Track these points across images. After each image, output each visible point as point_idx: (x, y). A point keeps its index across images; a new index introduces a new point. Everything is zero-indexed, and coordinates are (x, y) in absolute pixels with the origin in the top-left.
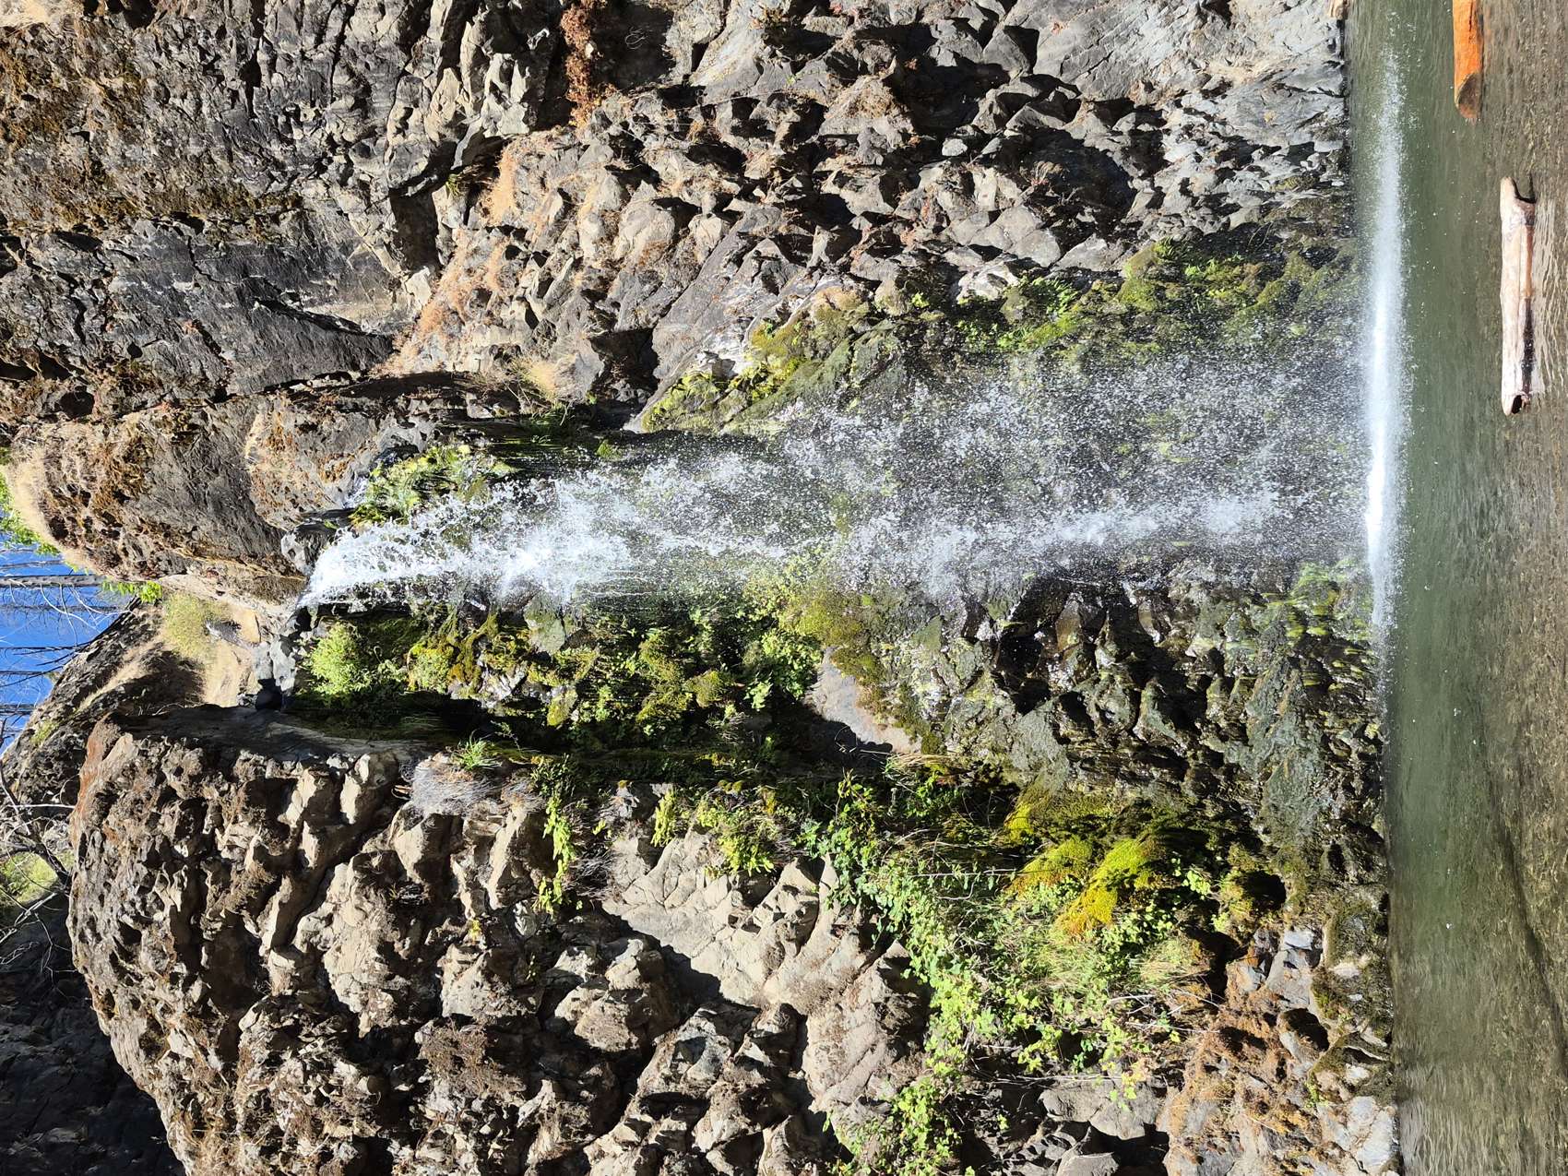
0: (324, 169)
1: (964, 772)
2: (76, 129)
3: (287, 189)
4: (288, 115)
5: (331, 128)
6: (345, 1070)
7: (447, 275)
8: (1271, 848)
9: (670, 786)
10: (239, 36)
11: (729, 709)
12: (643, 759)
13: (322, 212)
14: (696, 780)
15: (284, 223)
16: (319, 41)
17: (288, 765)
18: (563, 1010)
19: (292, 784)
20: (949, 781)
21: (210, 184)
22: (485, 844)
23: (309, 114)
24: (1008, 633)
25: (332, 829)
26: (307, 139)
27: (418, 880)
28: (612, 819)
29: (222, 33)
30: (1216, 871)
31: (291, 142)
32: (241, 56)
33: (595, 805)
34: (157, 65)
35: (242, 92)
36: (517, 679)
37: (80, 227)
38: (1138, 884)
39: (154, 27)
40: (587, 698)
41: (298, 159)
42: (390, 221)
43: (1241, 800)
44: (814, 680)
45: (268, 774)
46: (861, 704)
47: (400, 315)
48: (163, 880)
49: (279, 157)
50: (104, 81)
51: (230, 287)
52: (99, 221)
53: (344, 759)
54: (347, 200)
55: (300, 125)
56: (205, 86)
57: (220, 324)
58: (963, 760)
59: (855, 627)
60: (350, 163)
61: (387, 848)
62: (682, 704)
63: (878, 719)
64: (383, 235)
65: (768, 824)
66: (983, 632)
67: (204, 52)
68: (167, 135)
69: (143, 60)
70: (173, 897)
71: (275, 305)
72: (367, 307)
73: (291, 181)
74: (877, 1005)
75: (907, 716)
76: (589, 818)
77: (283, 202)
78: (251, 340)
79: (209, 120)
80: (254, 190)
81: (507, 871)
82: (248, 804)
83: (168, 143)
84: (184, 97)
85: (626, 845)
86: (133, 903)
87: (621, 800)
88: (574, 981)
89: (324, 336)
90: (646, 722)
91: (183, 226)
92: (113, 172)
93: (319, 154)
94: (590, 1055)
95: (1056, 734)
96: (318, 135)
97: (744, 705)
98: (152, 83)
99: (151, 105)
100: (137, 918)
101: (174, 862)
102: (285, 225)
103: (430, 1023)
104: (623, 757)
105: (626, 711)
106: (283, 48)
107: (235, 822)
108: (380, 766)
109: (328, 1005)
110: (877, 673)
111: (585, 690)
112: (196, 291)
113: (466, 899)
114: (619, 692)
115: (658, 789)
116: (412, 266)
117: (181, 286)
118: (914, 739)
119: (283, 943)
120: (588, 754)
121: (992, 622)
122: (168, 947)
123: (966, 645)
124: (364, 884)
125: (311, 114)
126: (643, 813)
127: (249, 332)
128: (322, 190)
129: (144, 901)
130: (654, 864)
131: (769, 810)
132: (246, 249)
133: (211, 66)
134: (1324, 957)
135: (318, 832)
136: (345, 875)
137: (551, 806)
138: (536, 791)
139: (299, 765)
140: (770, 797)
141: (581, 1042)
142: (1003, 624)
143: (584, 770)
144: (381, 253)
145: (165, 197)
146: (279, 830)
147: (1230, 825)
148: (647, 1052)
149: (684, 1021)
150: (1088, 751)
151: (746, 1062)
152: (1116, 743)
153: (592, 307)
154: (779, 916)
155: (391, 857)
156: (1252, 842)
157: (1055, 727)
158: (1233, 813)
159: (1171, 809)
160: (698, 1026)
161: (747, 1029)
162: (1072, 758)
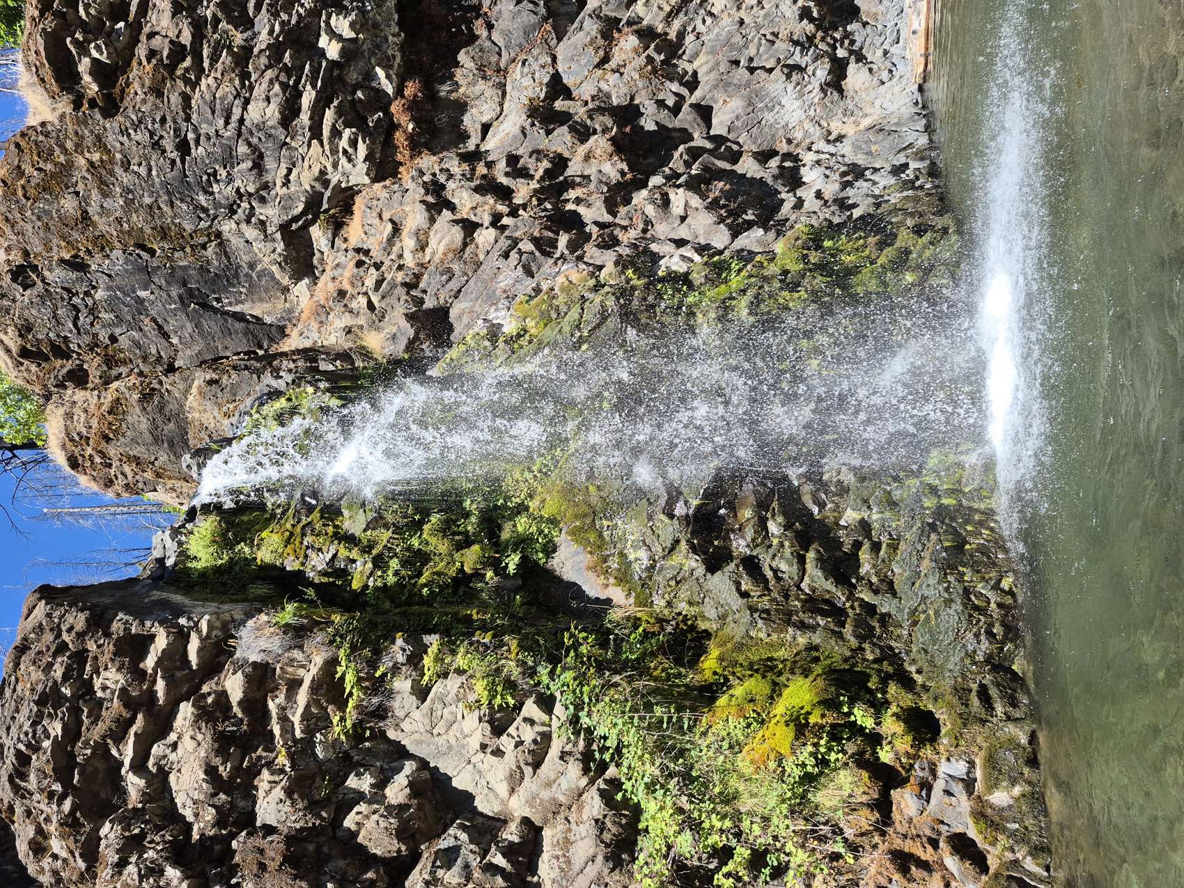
0: (235, 212)
1: (668, 622)
2: (71, 190)
3: (210, 226)
4: (209, 175)
5: (238, 183)
6: (172, 874)
7: (321, 283)
8: (923, 686)
9: (437, 636)
10: (175, 122)
11: (490, 574)
12: (419, 615)
13: (235, 242)
14: (458, 631)
15: (210, 249)
16: (227, 123)
17: (148, 624)
18: (349, 822)
19: (152, 638)
20: (656, 629)
21: (159, 223)
22: (295, 684)
23: (223, 173)
24: (699, 508)
25: (179, 674)
26: (222, 191)
27: (240, 716)
28: (391, 664)
29: (163, 120)
30: (878, 707)
31: (212, 193)
32: (176, 136)
33: (377, 653)
34: (122, 144)
35: (178, 160)
36: (330, 556)
37: (76, 256)
38: (813, 720)
39: (119, 118)
40: (380, 568)
41: (217, 205)
42: (280, 246)
43: (893, 644)
44: (554, 551)
45: (133, 631)
46: (589, 568)
47: (290, 311)
48: (50, 715)
49: (204, 204)
50: (87, 155)
51: (174, 293)
52: (88, 252)
53: (189, 619)
54: (251, 233)
55: (217, 181)
56: (154, 157)
57: (169, 319)
58: (666, 612)
59: (584, 509)
60: (252, 208)
61: (220, 688)
62: (452, 572)
63: (602, 580)
64: (276, 256)
65: (512, 669)
66: (680, 510)
67: (152, 134)
68: (130, 191)
69: (112, 140)
70: (56, 728)
71: (205, 306)
72: (267, 306)
73: (213, 220)
74: (597, 821)
75: (623, 577)
76: (373, 664)
77: (208, 235)
78: (190, 330)
79: (157, 180)
80: (189, 227)
81: (307, 707)
82: (115, 654)
83: (130, 196)
84: (140, 164)
85: (402, 685)
86: (26, 734)
87: (398, 649)
88: (359, 797)
89: (239, 326)
90: (425, 585)
91: (142, 253)
92: (96, 218)
93: (231, 201)
94: (368, 860)
95: (738, 589)
96: (230, 188)
97: (500, 571)
98: (118, 156)
99: (119, 171)
100: (29, 745)
102: (211, 251)
103: (244, 833)
104: (404, 614)
105: (410, 578)
106: (204, 129)
107: (106, 669)
108: (218, 624)
109: (170, 816)
110: (601, 543)
111: (379, 563)
112: (152, 297)
113: (277, 730)
114: (405, 563)
115: (427, 639)
116: (297, 277)
117: (143, 294)
118: (628, 595)
119: (139, 766)
120: (378, 611)
121: (686, 502)
122: (49, 770)
123: (667, 521)
124: (198, 718)
125: (224, 174)
126: (415, 660)
127: (188, 324)
128: (234, 226)
129: (35, 733)
130: (424, 700)
131: (513, 656)
132: (184, 268)
133: (157, 143)
134: (979, 786)
135: (168, 676)
136: (186, 710)
137: (342, 653)
138: (332, 642)
139: (156, 624)
140: (514, 645)
141: (362, 849)
142: (695, 502)
143: (372, 625)
144: (275, 268)
145: (129, 233)
146: (139, 675)
147: (887, 667)
148: (415, 857)
149: (444, 832)
150: (765, 603)
151: (491, 869)
152: (787, 597)
153: (408, 293)
154: (519, 744)
155: (223, 696)
156: (907, 683)
157: (738, 584)
158: (889, 655)
159: (836, 652)
160: (455, 835)
161: (494, 838)
162: (753, 609)
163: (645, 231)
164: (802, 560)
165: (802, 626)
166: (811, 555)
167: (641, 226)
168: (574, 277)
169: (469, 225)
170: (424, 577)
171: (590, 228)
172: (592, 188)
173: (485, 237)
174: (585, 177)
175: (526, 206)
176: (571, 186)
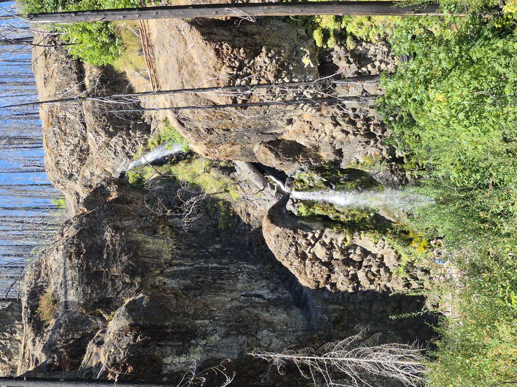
3: (268, 122)
6: (324, 267)
7: (294, 125)
9: (362, 231)
13: (273, 123)
14: (366, 230)
18: (350, 257)
19: (308, 234)
21: (254, 123)
27: (329, 245)
28: (355, 236)
45: (304, 234)
46: (387, 215)
56: (257, 115)
62: (361, 218)
63: (389, 217)
65: (377, 235)
75: (394, 217)
76: (352, 236)
80: (262, 123)
85: (357, 238)
87: (356, 233)
88: (351, 253)
101: (293, 245)
103: (333, 260)
105: (353, 219)
108: (320, 231)
109: (318, 259)
110: (389, 212)
111: (347, 217)
113: (336, 246)
114: (352, 216)
117: (246, 134)
119: (310, 252)
124: (321, 246)
125: (275, 115)
126: (360, 234)
127: (257, 137)
130: (361, 239)
135: (314, 240)
138: (345, 234)
141: (354, 260)
143: (350, 230)
145: (246, 126)
146: (308, 240)
148: (363, 261)
149: (367, 257)
153: (331, 146)
154: (380, 246)
155: (323, 241)
160: (369, 257)
168: (376, 153)
169: (347, 133)
170: (356, 219)
171: (378, 138)
172: (375, 121)
173: (351, 137)
174: (374, 117)
175: (361, 128)
176: (370, 120)
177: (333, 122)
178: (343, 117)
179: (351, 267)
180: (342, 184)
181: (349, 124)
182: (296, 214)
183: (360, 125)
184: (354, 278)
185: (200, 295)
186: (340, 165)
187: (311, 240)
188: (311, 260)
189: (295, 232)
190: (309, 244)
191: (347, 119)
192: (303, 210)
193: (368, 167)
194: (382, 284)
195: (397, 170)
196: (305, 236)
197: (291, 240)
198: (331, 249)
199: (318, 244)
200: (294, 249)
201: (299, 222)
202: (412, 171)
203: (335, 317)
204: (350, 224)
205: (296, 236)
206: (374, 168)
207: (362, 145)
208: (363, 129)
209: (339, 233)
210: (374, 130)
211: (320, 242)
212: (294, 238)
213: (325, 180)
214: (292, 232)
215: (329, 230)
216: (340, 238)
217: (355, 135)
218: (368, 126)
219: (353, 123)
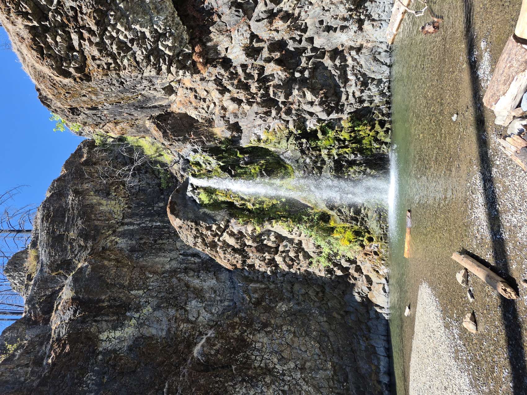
0: (145, 90)
3: (138, 94)
6: (237, 255)
7: (179, 95)
9: (274, 220)
10: (116, 79)
11: (279, 202)
13: (147, 94)
14: (278, 218)
18: (265, 243)
21: (120, 98)
26: (139, 88)
27: (238, 234)
28: (265, 225)
29: (111, 79)
31: (136, 89)
32: (118, 81)
34: (98, 86)
35: (121, 86)
37: (92, 106)
39: (94, 81)
42: (163, 92)
47: (171, 101)
49: (134, 91)
50: (86, 90)
51: (132, 108)
52: (96, 105)
54: (152, 91)
55: (137, 87)
56: (112, 87)
57: (132, 112)
60: (150, 87)
62: (271, 204)
64: (162, 94)
67: (109, 83)
68: (106, 94)
69: (94, 86)
72: (162, 102)
78: (140, 113)
79: (115, 91)
80: (130, 96)
84: (107, 89)
87: (267, 223)
88: (266, 239)
89: (156, 109)
92: (96, 100)
94: (271, 247)
96: (141, 87)
98: (98, 89)
99: (100, 91)
101: (198, 237)
102: (140, 98)
103: (246, 247)
105: (262, 206)
109: (229, 246)
111: (253, 205)
112: (125, 110)
113: (246, 235)
115: (272, 221)
116: (170, 95)
117: (121, 110)
124: (229, 236)
126: (270, 223)
132: (132, 103)
135: (220, 231)
138: (253, 224)
141: (269, 246)
143: (259, 219)
145: (111, 101)
146: (213, 231)
147: (365, 230)
148: (279, 245)
149: (283, 242)
150: (342, 218)
151: (294, 247)
152: (347, 216)
153: (224, 120)
154: (296, 234)
155: (231, 231)
156: (369, 232)
157: (337, 214)
158: (366, 228)
159: (356, 228)
161: (293, 242)
162: (340, 219)
163: (299, 106)
164: (350, 210)
165: (351, 223)
166: (352, 210)
167: (297, 104)
168: (281, 126)
169: (239, 102)
170: (265, 206)
171: (281, 105)
172: (276, 81)
173: (246, 107)
174: (272, 75)
175: (257, 94)
176: (269, 81)
177: (219, 88)
178: (231, 79)
179: (266, 254)
180: (242, 168)
181: (240, 89)
182: (198, 201)
183: (254, 89)
184: (272, 262)
185: (142, 256)
186: (239, 143)
187: (217, 231)
188: (221, 248)
189: (197, 224)
190: (216, 235)
191: (236, 82)
192: (204, 198)
193: (272, 145)
194: (303, 269)
195: (308, 149)
196: (209, 228)
197: (194, 232)
198: (241, 238)
199: (225, 234)
200: (200, 240)
201: (202, 210)
202: (329, 149)
203: (255, 298)
204: (258, 211)
205: (199, 228)
206: (280, 146)
207: (261, 117)
208: (259, 95)
209: (246, 223)
210: (275, 94)
211: (227, 232)
212: (197, 230)
213: (222, 164)
214: (193, 224)
215: (235, 220)
216: (250, 228)
217: (250, 104)
218: (267, 89)
219: (246, 87)
